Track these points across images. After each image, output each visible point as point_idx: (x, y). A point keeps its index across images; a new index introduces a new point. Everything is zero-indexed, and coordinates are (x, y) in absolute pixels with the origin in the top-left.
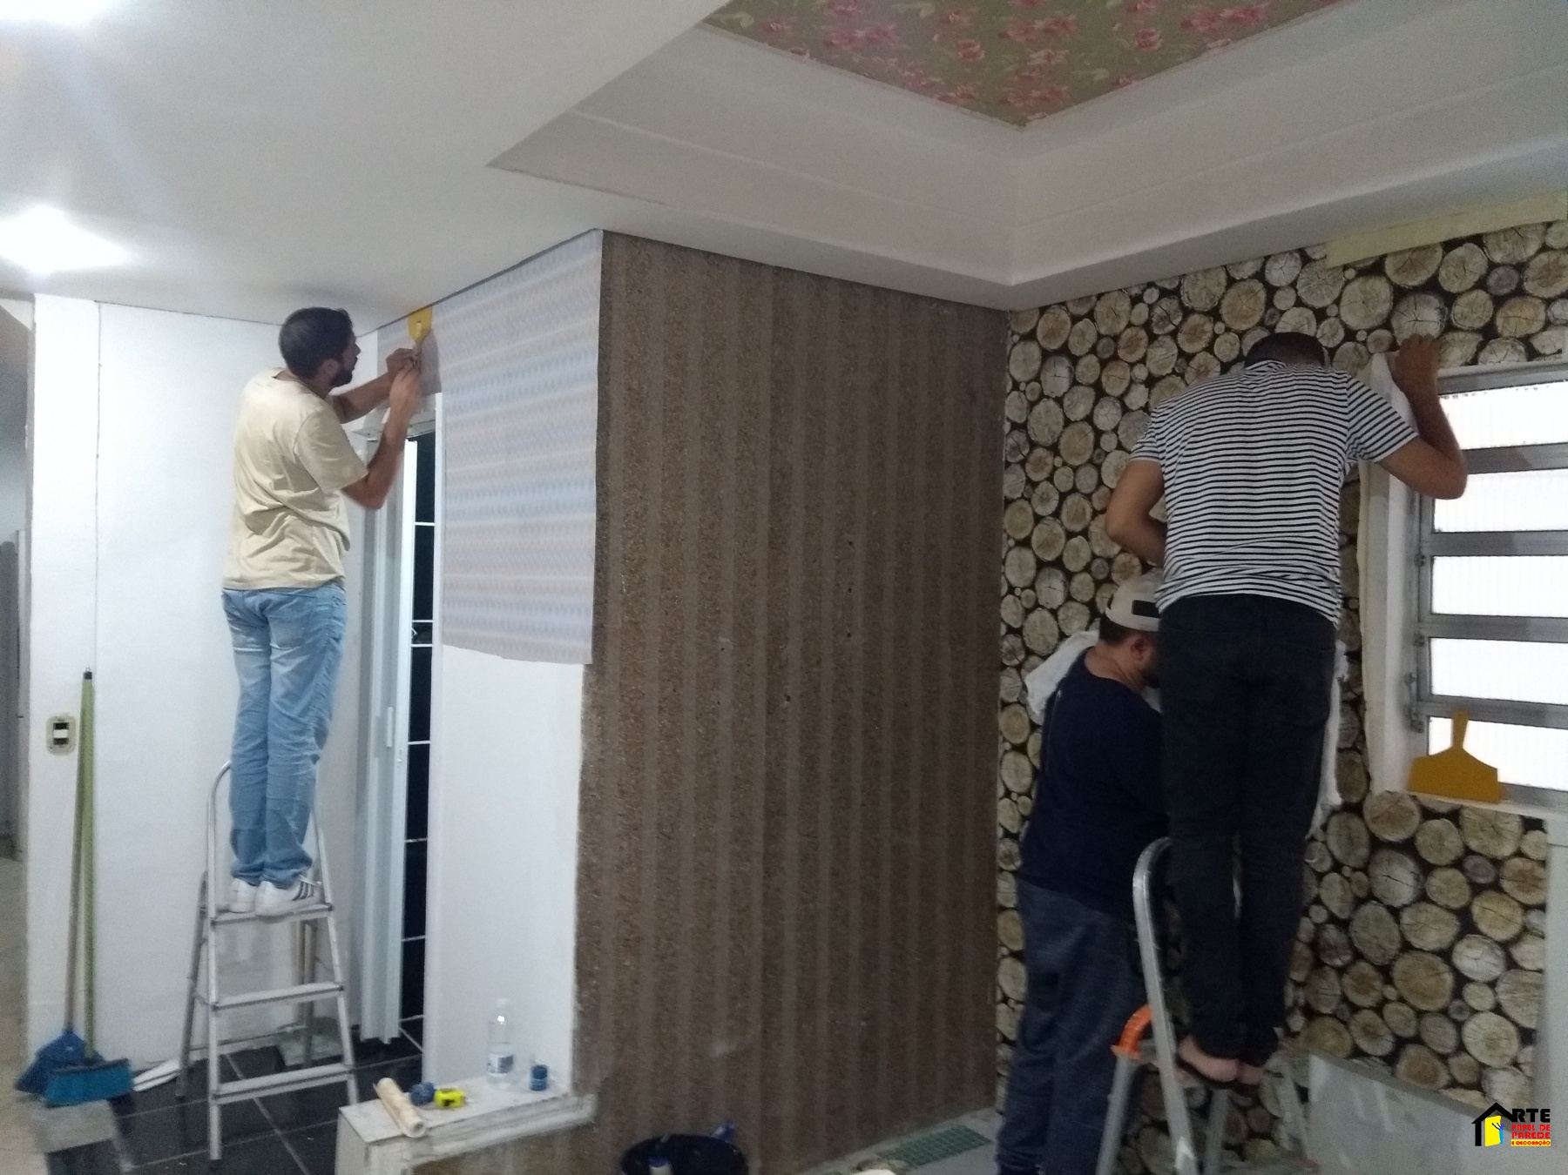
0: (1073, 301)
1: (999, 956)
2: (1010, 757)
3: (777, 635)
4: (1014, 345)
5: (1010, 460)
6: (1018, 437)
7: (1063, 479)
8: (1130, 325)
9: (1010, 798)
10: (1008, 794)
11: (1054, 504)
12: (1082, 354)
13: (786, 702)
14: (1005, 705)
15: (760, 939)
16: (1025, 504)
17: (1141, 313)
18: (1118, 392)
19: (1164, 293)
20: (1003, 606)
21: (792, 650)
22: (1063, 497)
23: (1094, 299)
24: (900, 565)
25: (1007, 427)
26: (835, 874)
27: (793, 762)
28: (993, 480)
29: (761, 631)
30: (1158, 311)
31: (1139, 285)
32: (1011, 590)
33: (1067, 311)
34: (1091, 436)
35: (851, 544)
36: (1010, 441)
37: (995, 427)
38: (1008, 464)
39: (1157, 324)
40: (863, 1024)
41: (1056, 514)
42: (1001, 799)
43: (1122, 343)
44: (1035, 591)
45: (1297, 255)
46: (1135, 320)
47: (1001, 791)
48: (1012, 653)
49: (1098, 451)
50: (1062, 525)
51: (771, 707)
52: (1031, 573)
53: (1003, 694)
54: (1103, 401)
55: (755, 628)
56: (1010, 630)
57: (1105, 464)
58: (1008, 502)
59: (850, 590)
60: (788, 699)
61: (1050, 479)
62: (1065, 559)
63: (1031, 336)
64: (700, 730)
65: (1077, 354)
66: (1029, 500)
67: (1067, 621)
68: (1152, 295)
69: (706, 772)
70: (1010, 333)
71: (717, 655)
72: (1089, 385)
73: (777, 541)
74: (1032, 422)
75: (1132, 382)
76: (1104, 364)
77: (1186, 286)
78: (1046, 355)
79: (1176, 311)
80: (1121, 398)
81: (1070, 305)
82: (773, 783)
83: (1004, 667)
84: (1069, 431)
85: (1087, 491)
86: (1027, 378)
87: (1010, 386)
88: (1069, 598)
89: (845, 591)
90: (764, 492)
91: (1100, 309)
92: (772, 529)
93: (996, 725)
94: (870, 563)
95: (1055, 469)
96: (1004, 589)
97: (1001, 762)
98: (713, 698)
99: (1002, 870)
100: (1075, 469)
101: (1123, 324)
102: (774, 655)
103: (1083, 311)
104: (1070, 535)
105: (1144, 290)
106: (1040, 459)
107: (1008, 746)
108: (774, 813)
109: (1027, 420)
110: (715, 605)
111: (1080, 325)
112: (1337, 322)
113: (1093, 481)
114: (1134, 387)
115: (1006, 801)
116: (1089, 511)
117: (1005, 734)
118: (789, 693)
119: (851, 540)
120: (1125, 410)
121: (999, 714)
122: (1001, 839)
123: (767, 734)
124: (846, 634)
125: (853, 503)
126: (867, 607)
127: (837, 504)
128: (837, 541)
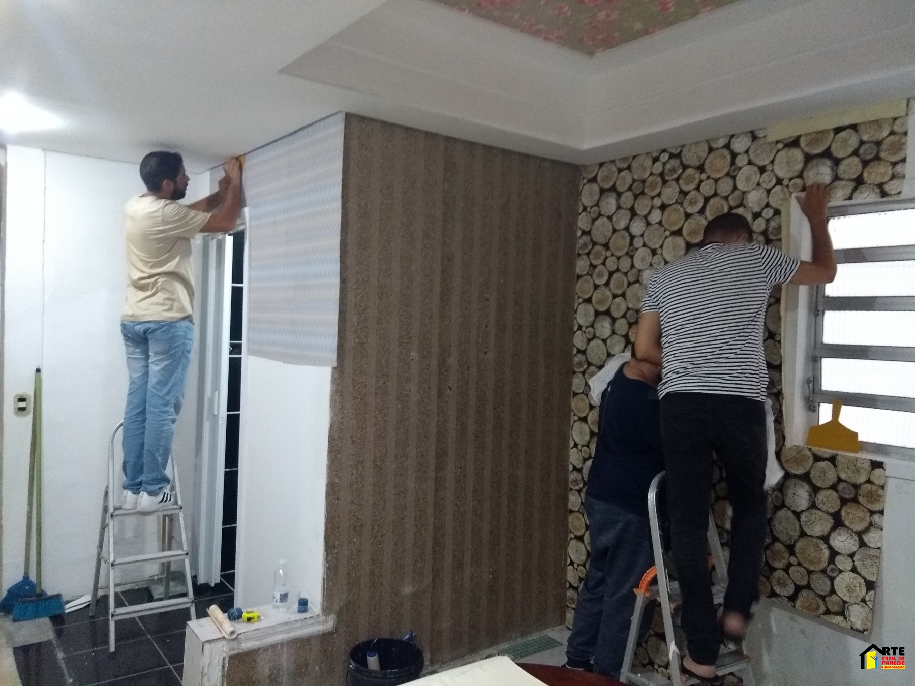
0: (619, 159)
1: (569, 539)
2: (577, 424)
3: (444, 351)
4: (584, 185)
5: (580, 252)
6: (585, 239)
7: (611, 264)
8: (651, 174)
9: (577, 448)
10: (576, 445)
11: (605, 278)
12: (623, 191)
13: (449, 391)
14: (575, 394)
15: (432, 527)
16: (589, 278)
17: (658, 168)
18: (644, 213)
19: (672, 156)
20: (575, 336)
21: (453, 361)
22: (611, 274)
23: (631, 159)
24: (516, 313)
25: (579, 233)
26: (475, 490)
27: (452, 425)
28: (571, 265)
29: (435, 349)
30: (668, 166)
31: (658, 151)
32: (580, 328)
33: (615, 165)
34: (628, 239)
36: (581, 241)
37: (573, 233)
38: (579, 255)
39: (667, 174)
40: (491, 576)
41: (607, 284)
42: (572, 449)
43: (647, 184)
44: (594, 329)
45: (750, 135)
46: (654, 171)
47: (572, 444)
48: (580, 364)
49: (631, 248)
50: (610, 290)
51: (440, 394)
52: (592, 318)
53: (574, 388)
54: (636, 219)
55: (431, 347)
56: (579, 351)
57: (636, 255)
58: (579, 277)
60: (450, 389)
61: (604, 263)
62: (612, 310)
63: (594, 180)
64: (399, 406)
65: (621, 191)
66: (591, 276)
67: (612, 346)
68: (665, 157)
69: (402, 430)
70: (582, 177)
71: (409, 363)
72: (627, 209)
73: (445, 297)
74: (594, 231)
75: (652, 207)
76: (636, 197)
77: (685, 152)
78: (603, 191)
79: (679, 166)
80: (646, 217)
81: (617, 162)
82: (441, 436)
83: (575, 372)
84: (615, 236)
85: (625, 271)
86: (591, 204)
87: (581, 209)
88: (613, 333)
89: (484, 327)
90: (438, 269)
91: (635, 165)
93: (570, 405)
94: (498, 311)
95: (606, 258)
96: (576, 328)
97: (572, 427)
98: (407, 388)
99: (571, 489)
100: (618, 258)
101: (648, 174)
102: (442, 363)
103: (625, 165)
104: (615, 296)
105: (660, 154)
106: (598, 252)
107: (576, 418)
108: (441, 454)
109: (591, 229)
110: (408, 334)
111: (623, 174)
112: (772, 174)
113: (628, 265)
114: (653, 211)
115: (575, 449)
116: (626, 283)
117: (575, 411)
118: (450, 385)
119: (488, 297)
120: (648, 224)
121: (572, 399)
122: (571, 471)
123: (438, 409)
124: (484, 352)
125: (489, 276)
126: (497, 337)
127: (480, 276)
128: (480, 298)
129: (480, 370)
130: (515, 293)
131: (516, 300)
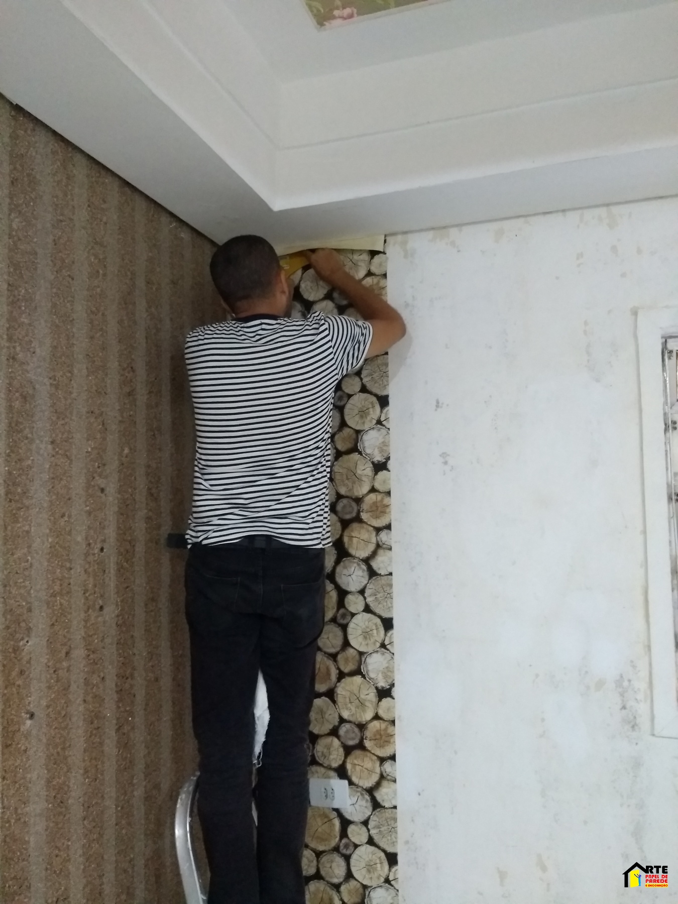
12: (316, 299)
13: (29, 722)
21: (35, 645)
24: (150, 514)
35: (102, 490)
51: (8, 737)
59: (102, 550)
60: (32, 716)
65: (311, 299)
73: (15, 490)
89: (96, 551)
94: (122, 514)
102: (12, 655)
118: (32, 708)
119: (102, 486)
124: (98, 607)
125: (104, 439)
126: (120, 569)
127: (88, 440)
128: (88, 486)
129: (91, 650)
130: (147, 474)
131: (149, 489)
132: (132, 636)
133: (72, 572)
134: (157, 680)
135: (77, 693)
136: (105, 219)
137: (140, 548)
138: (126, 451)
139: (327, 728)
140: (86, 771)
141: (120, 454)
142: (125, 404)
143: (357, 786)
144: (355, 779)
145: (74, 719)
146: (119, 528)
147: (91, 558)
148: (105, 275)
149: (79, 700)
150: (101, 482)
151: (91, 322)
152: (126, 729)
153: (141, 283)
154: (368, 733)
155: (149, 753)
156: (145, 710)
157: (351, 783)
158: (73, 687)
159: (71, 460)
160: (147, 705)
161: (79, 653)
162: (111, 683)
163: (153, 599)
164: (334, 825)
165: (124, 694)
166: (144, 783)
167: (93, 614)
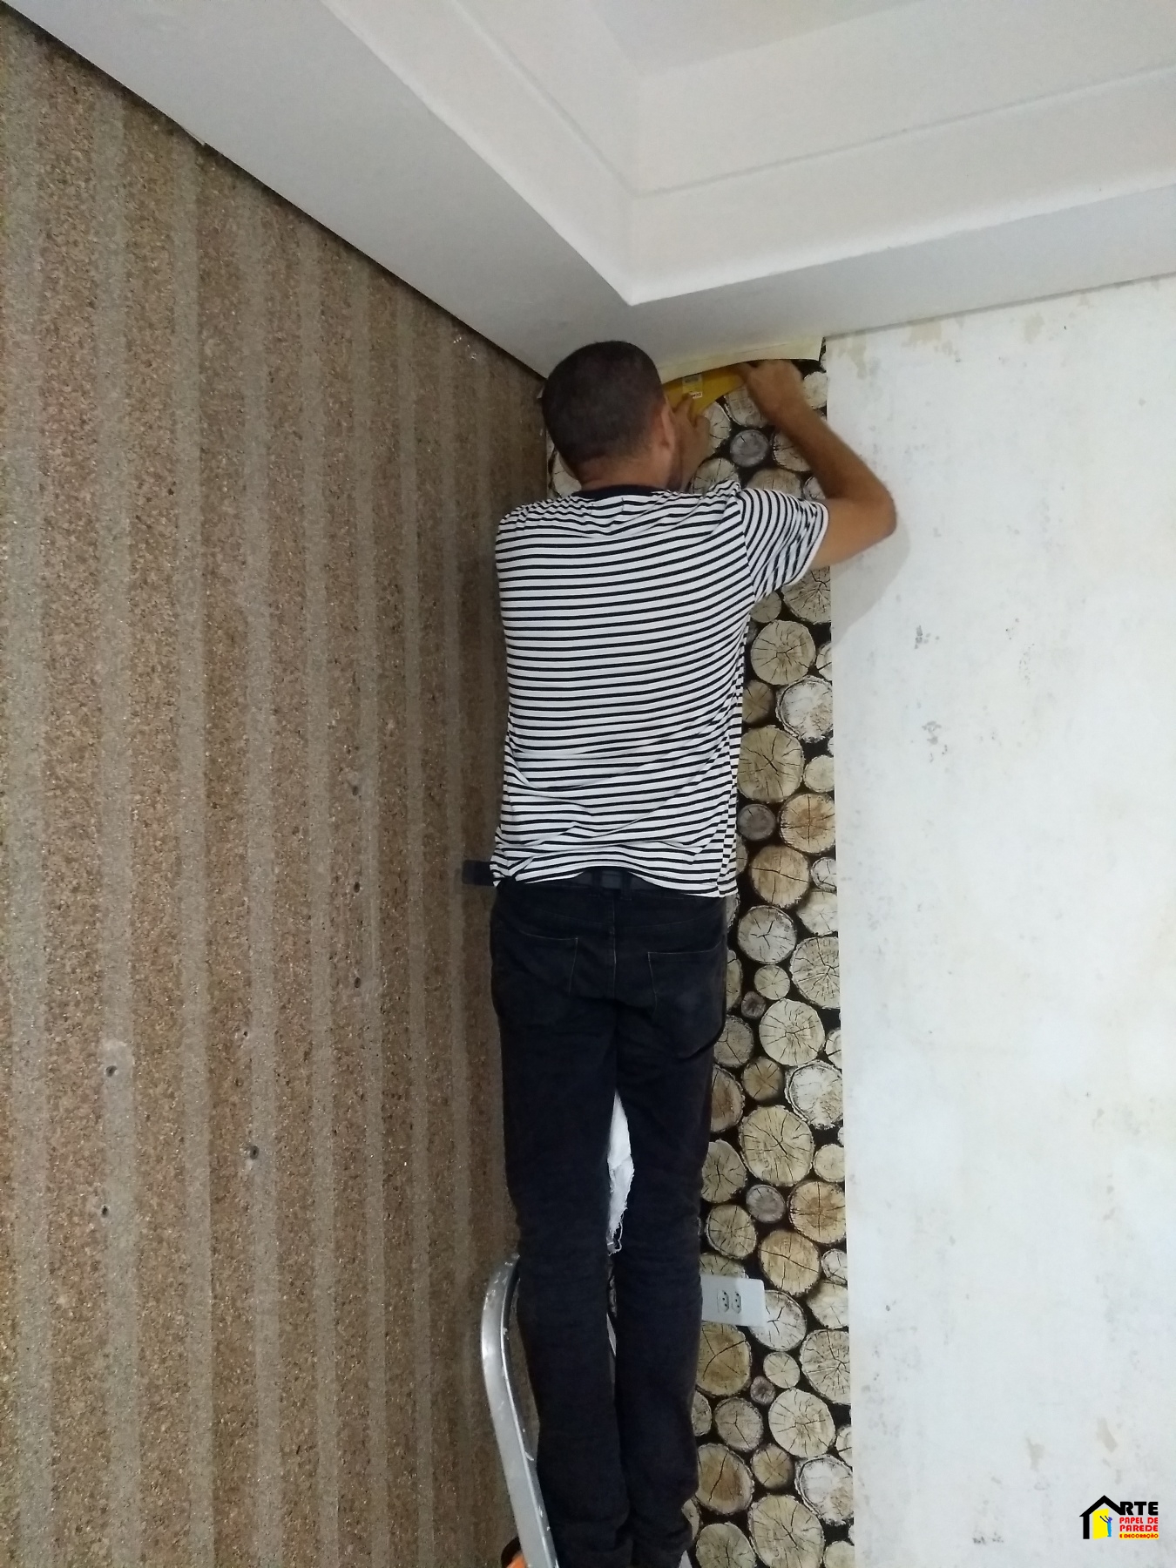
13: (250, 1163)
21: (257, 1040)
24: (431, 830)
29: (196, 1007)
35: (355, 790)
51: (220, 1186)
55: (182, 1002)
59: (357, 887)
69: (78, 1407)
71: (97, 1089)
73: (222, 788)
89: (348, 889)
90: (193, 675)
92: (213, 761)
94: (386, 830)
98: (91, 1204)
102: (223, 1055)
108: (232, 1433)
118: (254, 1140)
119: (355, 783)
123: (215, 1251)
124: (352, 981)
125: (356, 706)
126: (385, 919)
127: (331, 707)
128: (333, 785)
129: (343, 1051)
130: (424, 764)
131: (428, 788)
132: (407, 1030)
133: (312, 922)
134: (446, 1101)
135: (322, 1119)
136: (348, 334)
137: (416, 887)
138: (391, 726)
139: (728, 1191)
140: (339, 1246)
141: (382, 730)
142: (386, 646)
143: (780, 1291)
144: (776, 1279)
145: (319, 1161)
146: (382, 852)
147: (339, 901)
148: (351, 429)
149: (327, 1132)
150: (352, 776)
151: (331, 511)
152: (399, 1179)
153: (408, 442)
154: (798, 1203)
155: (435, 1221)
156: (428, 1150)
157: (769, 1285)
158: (317, 1109)
159: (306, 741)
160: (431, 1142)
161: (325, 1054)
162: (374, 1104)
163: (437, 970)
164: (740, 1354)
165: (396, 1124)
166: (429, 1270)
167: (345, 993)
